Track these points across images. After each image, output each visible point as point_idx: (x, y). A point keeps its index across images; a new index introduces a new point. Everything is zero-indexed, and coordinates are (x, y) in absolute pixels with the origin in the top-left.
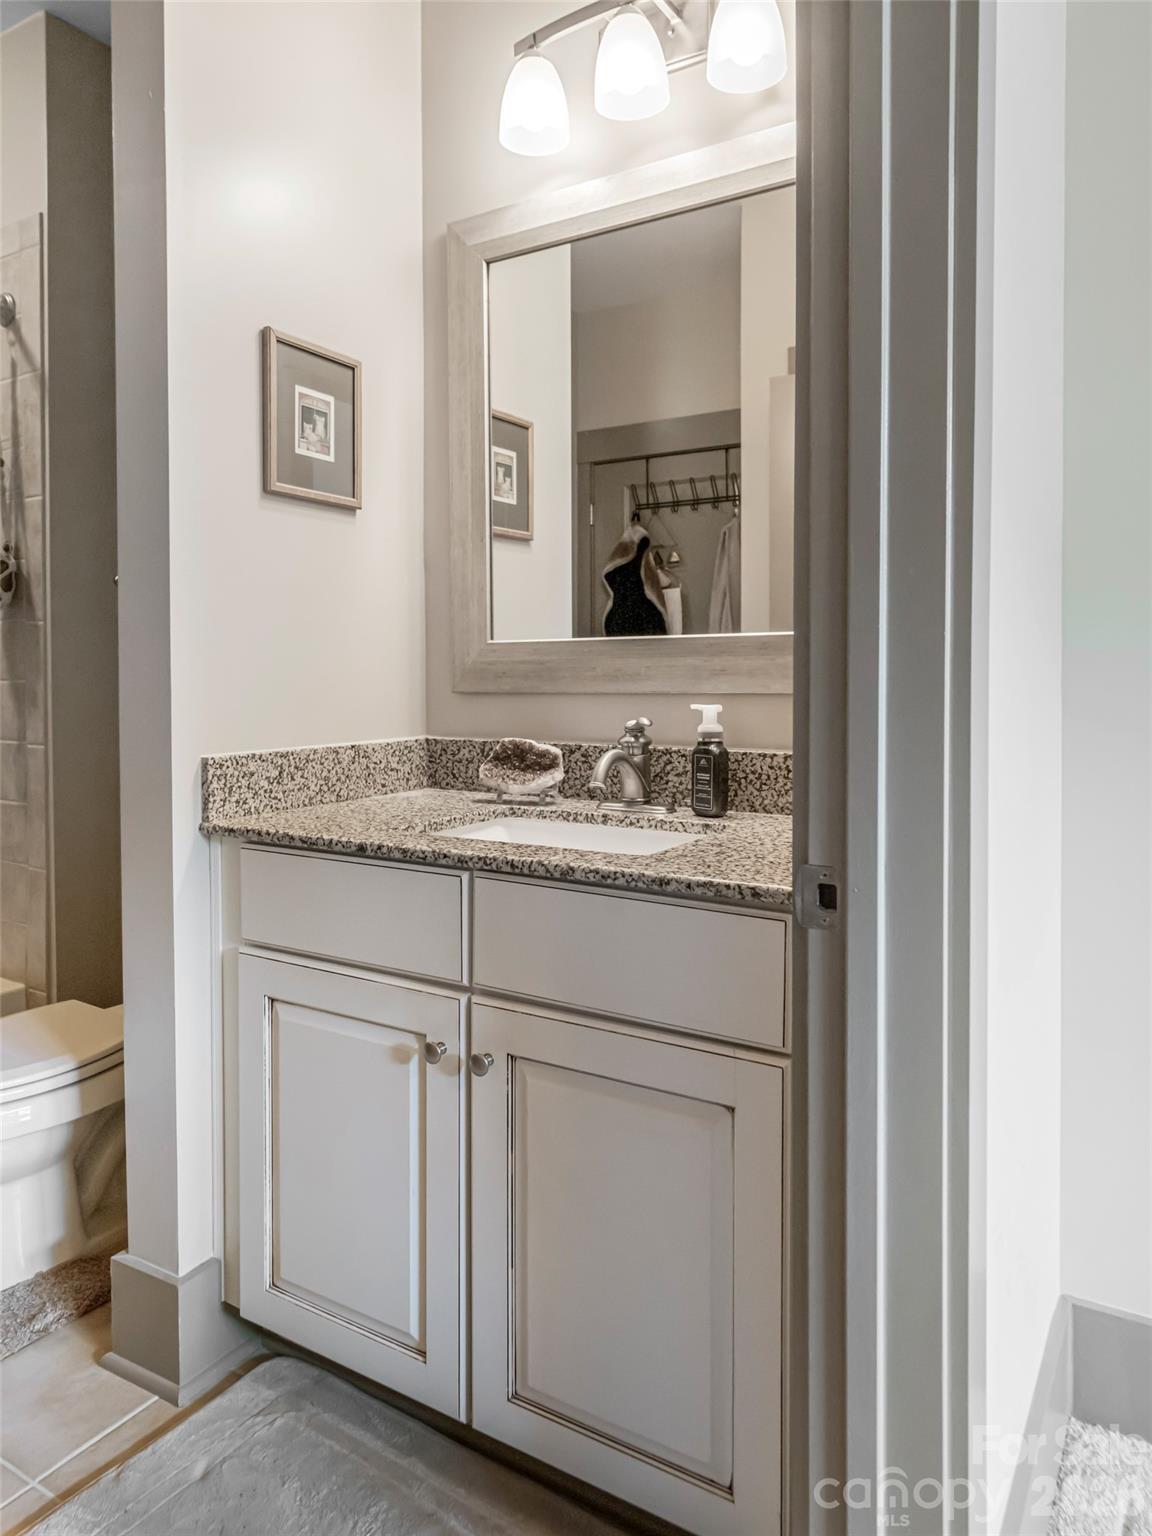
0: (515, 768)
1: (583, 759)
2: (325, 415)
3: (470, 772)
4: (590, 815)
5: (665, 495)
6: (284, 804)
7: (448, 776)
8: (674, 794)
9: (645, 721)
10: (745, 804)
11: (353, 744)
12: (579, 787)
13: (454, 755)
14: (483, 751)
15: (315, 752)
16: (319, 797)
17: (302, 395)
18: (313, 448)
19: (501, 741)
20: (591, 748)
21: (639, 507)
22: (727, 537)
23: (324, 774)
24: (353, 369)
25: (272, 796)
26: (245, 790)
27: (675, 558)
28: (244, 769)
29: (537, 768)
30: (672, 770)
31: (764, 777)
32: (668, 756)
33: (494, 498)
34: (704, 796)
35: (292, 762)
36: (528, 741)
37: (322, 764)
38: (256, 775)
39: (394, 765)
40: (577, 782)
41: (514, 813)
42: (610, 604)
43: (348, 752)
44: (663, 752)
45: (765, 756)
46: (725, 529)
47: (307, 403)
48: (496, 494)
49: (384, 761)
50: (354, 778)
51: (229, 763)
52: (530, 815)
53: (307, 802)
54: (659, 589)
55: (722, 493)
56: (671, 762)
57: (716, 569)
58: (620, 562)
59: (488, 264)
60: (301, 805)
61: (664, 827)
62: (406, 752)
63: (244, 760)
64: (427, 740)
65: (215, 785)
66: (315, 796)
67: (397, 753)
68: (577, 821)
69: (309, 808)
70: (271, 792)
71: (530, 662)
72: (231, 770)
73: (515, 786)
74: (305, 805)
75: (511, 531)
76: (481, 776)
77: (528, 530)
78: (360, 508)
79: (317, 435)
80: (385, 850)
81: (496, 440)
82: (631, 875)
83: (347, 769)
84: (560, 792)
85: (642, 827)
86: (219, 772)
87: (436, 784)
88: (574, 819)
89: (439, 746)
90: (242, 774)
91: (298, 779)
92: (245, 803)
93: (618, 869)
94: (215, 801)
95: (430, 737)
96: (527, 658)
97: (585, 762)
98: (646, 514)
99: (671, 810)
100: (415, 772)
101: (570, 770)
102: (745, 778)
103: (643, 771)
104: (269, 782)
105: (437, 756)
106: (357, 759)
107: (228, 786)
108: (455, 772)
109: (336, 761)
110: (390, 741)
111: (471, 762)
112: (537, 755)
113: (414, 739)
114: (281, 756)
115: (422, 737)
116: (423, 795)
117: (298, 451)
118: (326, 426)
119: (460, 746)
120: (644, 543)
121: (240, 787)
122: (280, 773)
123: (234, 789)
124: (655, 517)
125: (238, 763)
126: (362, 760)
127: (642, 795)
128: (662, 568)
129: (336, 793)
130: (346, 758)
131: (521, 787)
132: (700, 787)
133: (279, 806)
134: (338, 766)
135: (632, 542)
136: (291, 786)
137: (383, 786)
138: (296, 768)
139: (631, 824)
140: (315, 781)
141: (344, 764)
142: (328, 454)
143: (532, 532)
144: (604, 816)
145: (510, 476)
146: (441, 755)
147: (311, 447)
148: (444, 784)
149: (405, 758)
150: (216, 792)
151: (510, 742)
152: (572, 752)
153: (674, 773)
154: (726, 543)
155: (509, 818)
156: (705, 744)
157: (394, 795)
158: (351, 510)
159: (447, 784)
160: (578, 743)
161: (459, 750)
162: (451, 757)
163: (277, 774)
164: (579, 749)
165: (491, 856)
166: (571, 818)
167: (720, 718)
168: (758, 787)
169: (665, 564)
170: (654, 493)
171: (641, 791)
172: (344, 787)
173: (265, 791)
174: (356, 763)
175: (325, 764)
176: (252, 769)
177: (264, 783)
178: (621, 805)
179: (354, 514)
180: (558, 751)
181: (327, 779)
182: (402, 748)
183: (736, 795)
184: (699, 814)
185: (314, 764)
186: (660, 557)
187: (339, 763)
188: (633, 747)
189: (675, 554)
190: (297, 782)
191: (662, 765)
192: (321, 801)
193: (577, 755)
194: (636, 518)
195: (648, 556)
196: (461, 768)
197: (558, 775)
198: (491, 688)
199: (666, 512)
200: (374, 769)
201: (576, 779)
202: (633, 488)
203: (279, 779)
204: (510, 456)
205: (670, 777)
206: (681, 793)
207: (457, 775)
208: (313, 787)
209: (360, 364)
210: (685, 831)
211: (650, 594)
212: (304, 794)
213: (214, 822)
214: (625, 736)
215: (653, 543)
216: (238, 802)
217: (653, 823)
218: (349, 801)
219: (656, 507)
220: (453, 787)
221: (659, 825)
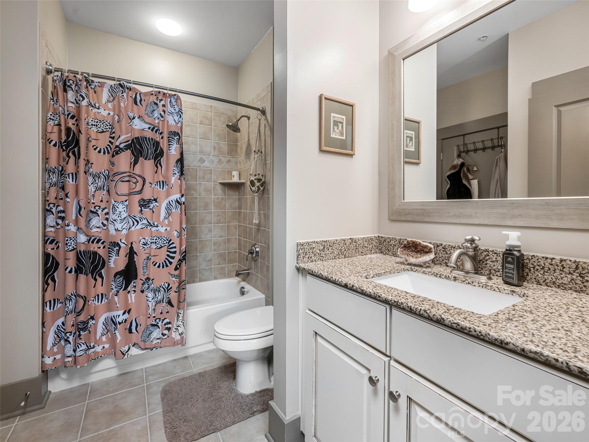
0: (413, 251)
1: (443, 250)
2: (342, 123)
3: (395, 250)
4: (447, 276)
5: (471, 147)
6: (325, 258)
7: (386, 250)
8: (490, 270)
9: (476, 238)
10: (533, 280)
11: (351, 237)
12: (441, 261)
13: (388, 242)
14: (400, 242)
15: (337, 240)
16: (338, 256)
17: (334, 117)
18: (337, 135)
19: (407, 239)
20: (447, 246)
21: (460, 152)
22: (498, 160)
23: (340, 248)
24: (352, 106)
25: (321, 256)
26: (311, 253)
27: (475, 169)
28: (311, 246)
29: (422, 252)
30: (489, 259)
31: (546, 269)
32: (487, 253)
33: (405, 149)
34: (510, 275)
35: (328, 244)
36: (419, 241)
37: (339, 245)
38: (315, 248)
39: (366, 245)
40: (440, 259)
41: (412, 270)
42: (449, 186)
43: (349, 240)
44: (484, 250)
45: (547, 258)
46: (498, 157)
47: (336, 119)
48: (406, 147)
49: (362, 244)
50: (351, 250)
51: (306, 244)
52: (419, 272)
53: (333, 258)
54: (468, 180)
55: (496, 144)
56: (488, 255)
57: (493, 172)
58: (452, 171)
59: (403, 60)
60: (331, 259)
61: (487, 288)
62: (370, 240)
63: (311, 243)
64: (379, 236)
65: (301, 251)
66: (336, 256)
67: (367, 241)
68: (441, 278)
69: (334, 260)
70: (320, 254)
71: (420, 209)
72: (306, 246)
73: (413, 259)
74: (333, 259)
75: (412, 161)
76: (399, 253)
77: (419, 160)
78: (354, 155)
79: (339, 130)
80: (355, 288)
81: (406, 128)
82: (480, 332)
83: (348, 247)
84: (432, 262)
85: (475, 286)
86: (302, 247)
87: (382, 252)
88: (440, 276)
89: (383, 239)
90: (310, 248)
91: (330, 250)
92: (311, 258)
93: (472, 326)
94: (300, 257)
95: (380, 235)
96: (419, 208)
97: (444, 251)
98: (463, 155)
99: (490, 279)
100: (374, 248)
101: (437, 253)
102: (534, 268)
103: (474, 259)
104: (320, 251)
105: (382, 242)
106: (352, 243)
107: (305, 252)
108: (389, 249)
109: (344, 244)
110: (364, 236)
111: (395, 246)
112: (422, 247)
113: (374, 236)
114: (324, 242)
115: (377, 235)
116: (377, 257)
117: (332, 136)
118: (342, 127)
119: (391, 239)
120: (463, 165)
121: (309, 252)
122: (324, 248)
123: (307, 253)
124: (467, 155)
125: (309, 244)
126: (354, 243)
127: (473, 270)
128: (470, 173)
129: (344, 255)
130: (348, 243)
131: (415, 259)
132: (507, 270)
133: (323, 259)
134: (345, 245)
135: (458, 164)
136: (328, 252)
137: (362, 252)
138: (330, 246)
139: (469, 283)
140: (337, 250)
141: (347, 245)
142: (343, 136)
143: (420, 161)
144: (455, 277)
145: (412, 141)
146: (384, 242)
147: (337, 134)
148: (384, 253)
149: (370, 243)
150: (301, 254)
151: (411, 241)
152: (438, 246)
153: (490, 260)
154: (498, 162)
155: (410, 272)
156: (510, 250)
157: (366, 256)
158: (351, 155)
159: (386, 253)
160: (441, 242)
161: (390, 241)
162: (387, 243)
163: (323, 248)
164: (441, 245)
165: (400, 301)
166: (438, 276)
167: (519, 238)
168: (542, 273)
169: (471, 171)
170: (467, 147)
171: (473, 267)
172: (347, 253)
173: (318, 254)
174: (352, 245)
175: (340, 245)
176: (314, 246)
177: (318, 251)
178: (463, 273)
179: (352, 157)
180: (432, 246)
181: (341, 250)
182: (369, 239)
183: (528, 275)
184: (506, 283)
185: (336, 244)
186: (469, 169)
187: (345, 244)
188: (469, 248)
189: (475, 168)
190: (330, 251)
191: (484, 256)
192: (339, 258)
193: (440, 248)
194: (459, 156)
195: (464, 168)
196: (391, 248)
197: (432, 256)
198: (404, 219)
199: (472, 153)
200: (358, 246)
201: (440, 257)
202: (458, 146)
203: (323, 250)
204: (412, 133)
205: (488, 262)
206: (495, 270)
207: (390, 250)
208: (335, 253)
209: (355, 104)
210: (500, 291)
211: (465, 182)
212: (332, 255)
213: (300, 265)
214: (465, 243)
215: (466, 164)
216: (308, 258)
217: (481, 285)
218: (349, 258)
219: (467, 152)
220: (388, 254)
221: (484, 286)
